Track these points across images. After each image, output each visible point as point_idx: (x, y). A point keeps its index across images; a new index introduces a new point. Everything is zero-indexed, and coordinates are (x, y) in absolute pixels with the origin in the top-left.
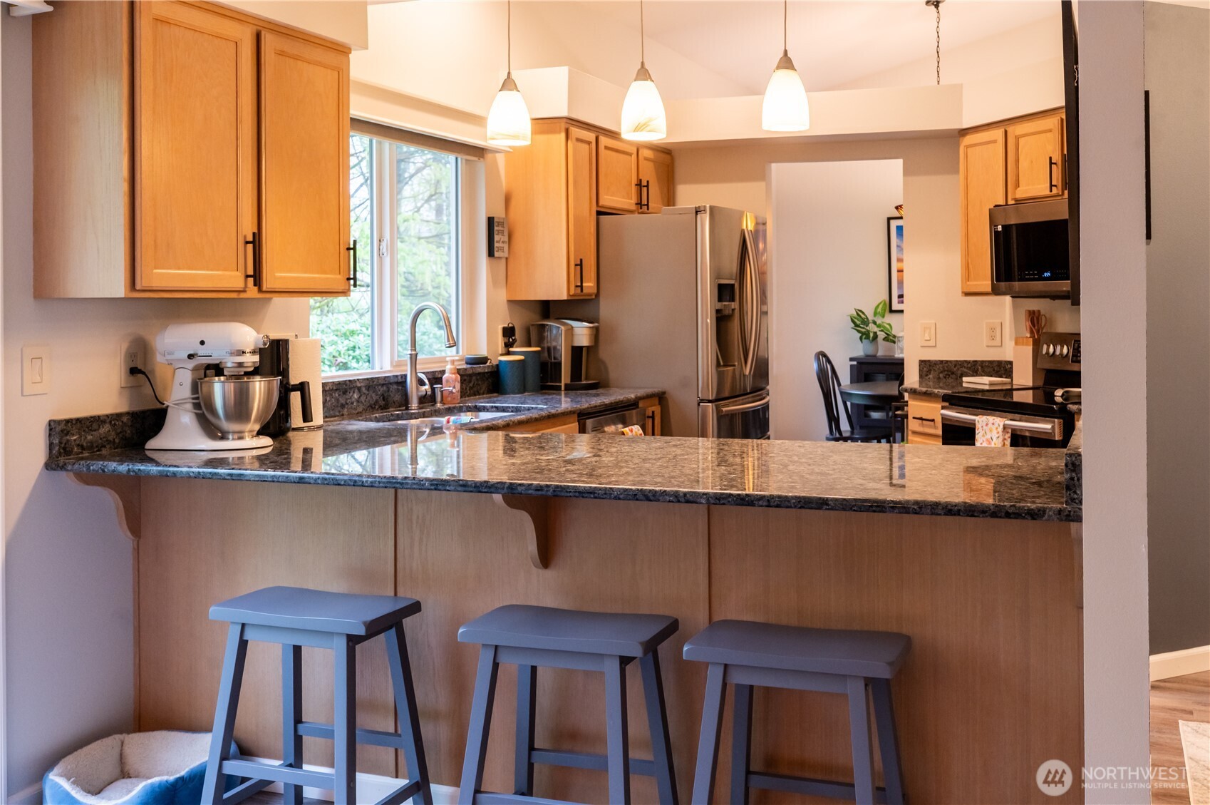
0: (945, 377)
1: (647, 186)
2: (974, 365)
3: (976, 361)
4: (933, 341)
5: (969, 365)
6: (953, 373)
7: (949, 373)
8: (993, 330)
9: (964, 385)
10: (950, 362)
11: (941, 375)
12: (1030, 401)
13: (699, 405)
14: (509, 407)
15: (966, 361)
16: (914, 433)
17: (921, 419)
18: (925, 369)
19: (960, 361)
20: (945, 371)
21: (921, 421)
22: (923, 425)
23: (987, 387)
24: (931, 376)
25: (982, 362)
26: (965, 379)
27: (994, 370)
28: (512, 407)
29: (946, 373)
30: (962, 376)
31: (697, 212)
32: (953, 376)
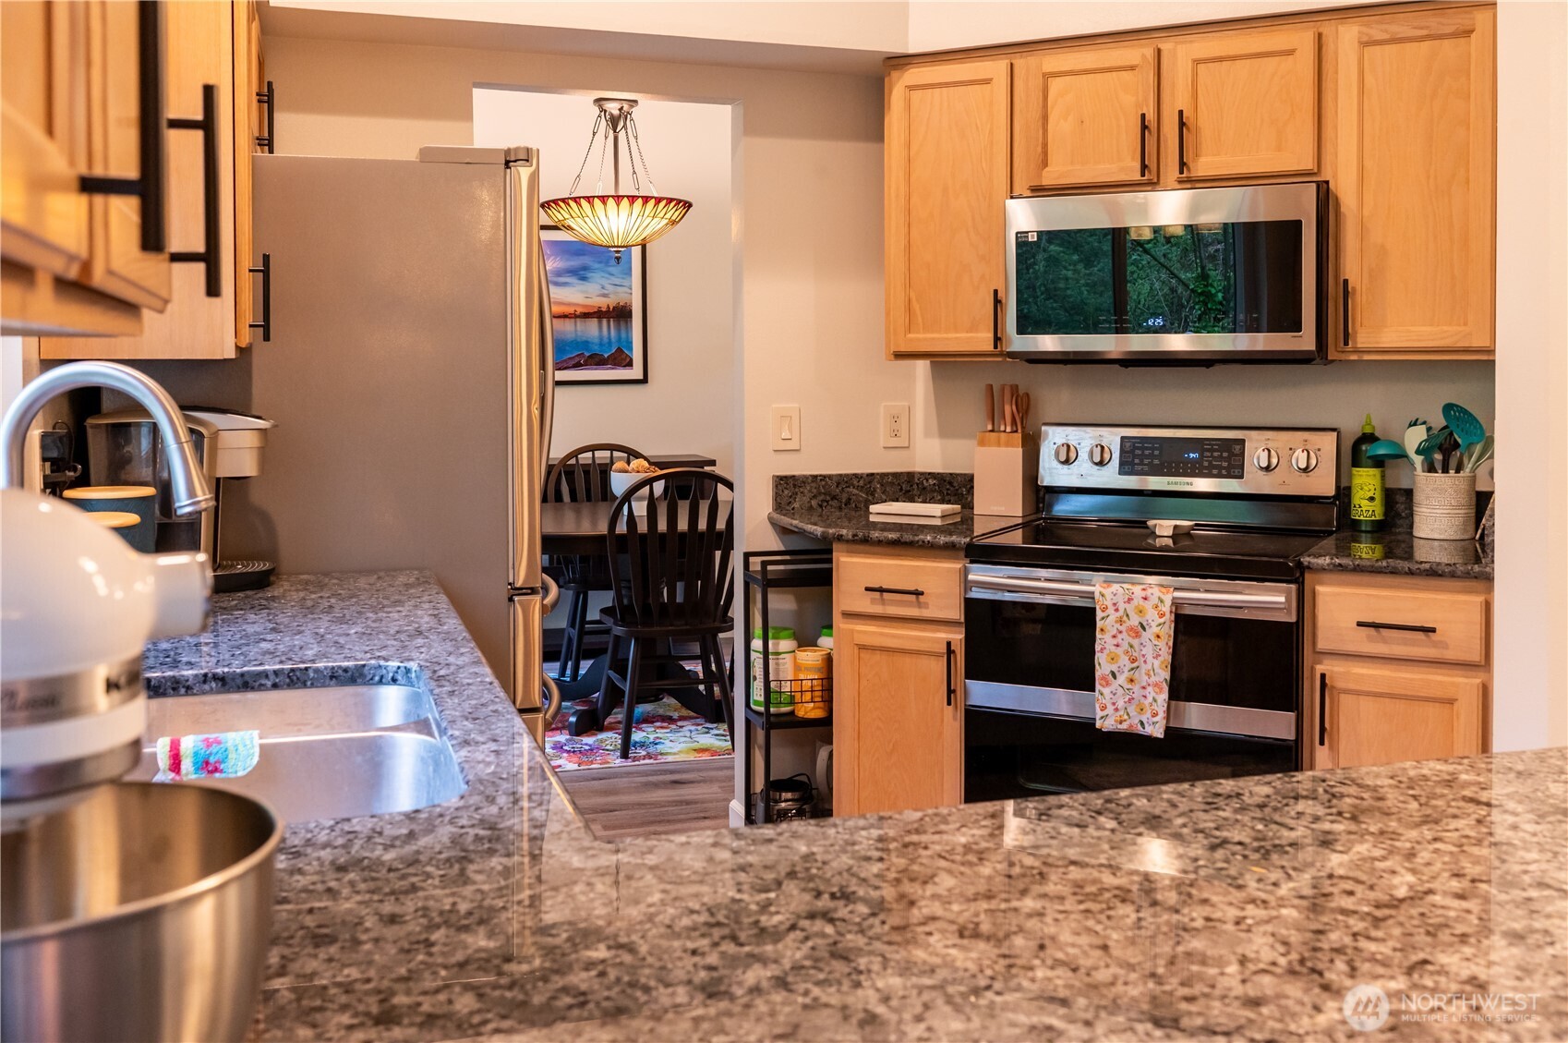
0: (821, 506)
2: (870, 482)
3: (872, 474)
4: (796, 439)
5: (861, 483)
6: (834, 498)
7: (828, 498)
8: (895, 419)
9: (872, 518)
10: (830, 477)
11: (814, 503)
13: (511, 599)
15: (856, 475)
18: (786, 492)
19: (847, 475)
20: (820, 493)
24: (796, 505)
25: (883, 475)
26: (873, 508)
27: (901, 489)
29: (822, 497)
30: (868, 503)
31: (507, 164)
32: (835, 503)
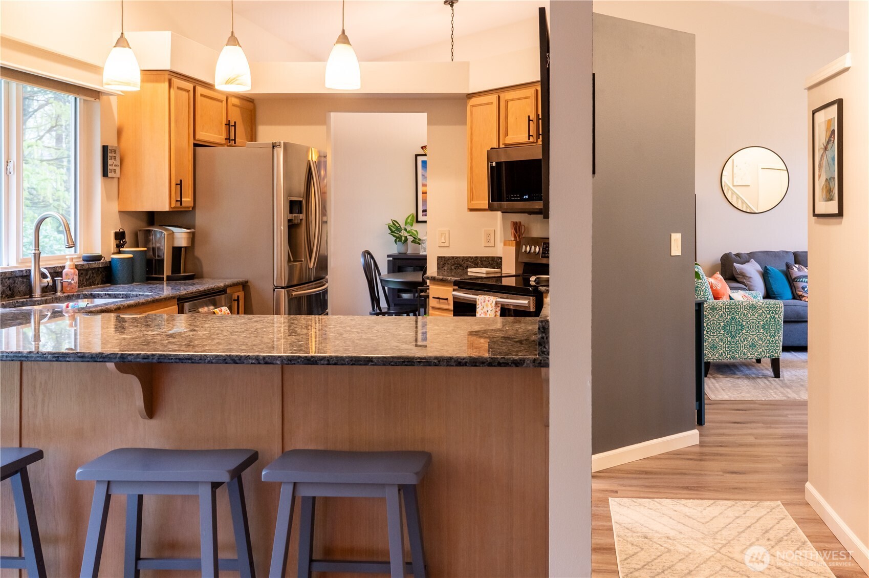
0: (455, 269)
1: (235, 126)
2: (476, 260)
3: (477, 257)
4: (447, 242)
5: (472, 260)
6: (461, 266)
7: (459, 266)
8: (489, 235)
9: (469, 274)
10: (459, 257)
11: (453, 267)
12: (514, 284)
13: (274, 290)
14: (120, 294)
15: (470, 257)
16: (434, 308)
17: (438, 298)
18: (441, 263)
19: (466, 257)
20: (455, 264)
21: (438, 300)
22: (439, 303)
23: (484, 275)
24: (445, 268)
25: (481, 257)
26: (469, 270)
27: (489, 263)
28: (123, 294)
29: (456, 265)
30: (467, 267)
31: (273, 147)
32: (461, 268)
